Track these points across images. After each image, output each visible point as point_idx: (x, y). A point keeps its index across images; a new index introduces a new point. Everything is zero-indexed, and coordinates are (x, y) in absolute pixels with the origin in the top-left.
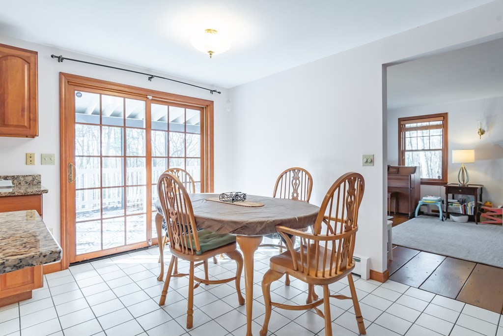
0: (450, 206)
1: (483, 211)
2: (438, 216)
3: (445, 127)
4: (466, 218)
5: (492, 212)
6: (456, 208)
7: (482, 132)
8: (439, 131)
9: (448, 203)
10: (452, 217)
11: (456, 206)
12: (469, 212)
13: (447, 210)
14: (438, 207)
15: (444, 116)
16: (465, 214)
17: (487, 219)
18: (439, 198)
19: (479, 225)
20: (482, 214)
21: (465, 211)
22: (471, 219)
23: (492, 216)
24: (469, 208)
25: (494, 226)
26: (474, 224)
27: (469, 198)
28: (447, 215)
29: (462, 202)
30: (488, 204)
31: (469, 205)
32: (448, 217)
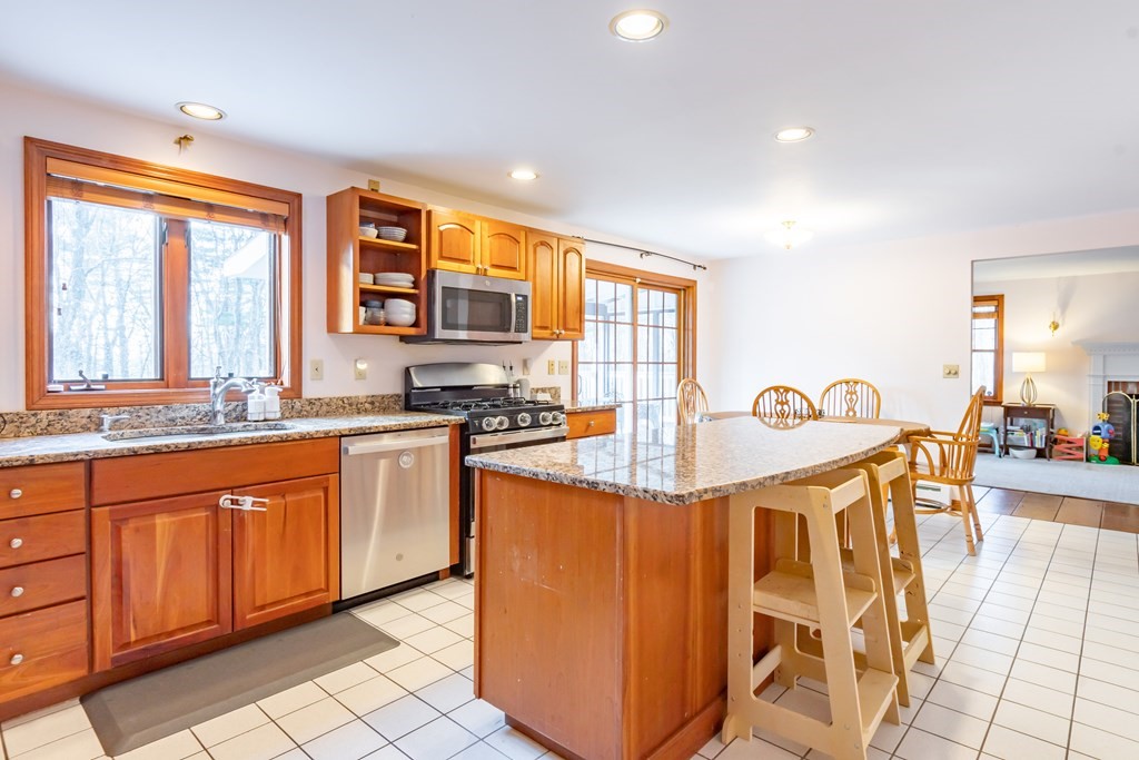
0: (1010, 436)
1: (1055, 442)
2: (994, 453)
3: (999, 314)
4: (1034, 452)
5: (1069, 442)
6: (1019, 439)
7: (1056, 326)
8: (991, 322)
9: (1007, 431)
10: (1012, 451)
11: (1020, 437)
12: (1039, 444)
13: (1005, 441)
14: (992, 438)
15: (998, 300)
16: (1032, 447)
17: (1063, 453)
18: (992, 424)
19: (1052, 461)
20: (1055, 447)
21: (1032, 442)
22: (1040, 454)
23: (1070, 449)
24: (1037, 438)
25: (1073, 462)
26: (1044, 461)
27: (1035, 424)
28: (1006, 449)
29: (1027, 430)
30: (1063, 432)
31: (1039, 433)
32: (1007, 453)
